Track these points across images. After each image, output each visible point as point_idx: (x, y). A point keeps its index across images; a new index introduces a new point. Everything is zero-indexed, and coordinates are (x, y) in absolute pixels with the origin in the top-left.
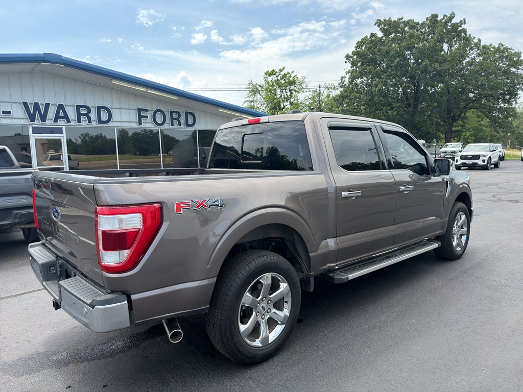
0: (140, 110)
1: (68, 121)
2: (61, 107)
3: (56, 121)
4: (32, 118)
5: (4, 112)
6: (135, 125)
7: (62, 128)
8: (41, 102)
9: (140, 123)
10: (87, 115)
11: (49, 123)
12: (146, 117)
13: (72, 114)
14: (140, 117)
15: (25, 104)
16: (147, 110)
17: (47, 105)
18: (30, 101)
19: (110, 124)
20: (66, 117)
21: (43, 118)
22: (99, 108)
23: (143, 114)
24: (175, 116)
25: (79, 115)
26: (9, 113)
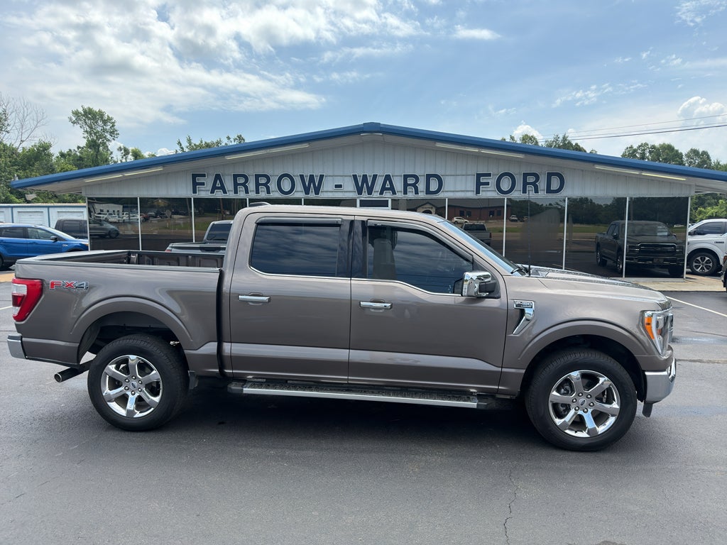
0: (479, 176)
1: (394, 193)
2: (388, 178)
3: (381, 193)
4: (360, 191)
5: (337, 186)
6: (471, 195)
7: (388, 201)
8: (370, 174)
9: (478, 192)
10: (414, 185)
11: (376, 196)
12: (488, 184)
13: (398, 185)
14: (479, 184)
15: (355, 177)
16: (489, 175)
17: (375, 177)
18: (360, 173)
19: (441, 195)
20: (392, 189)
21: (370, 191)
22: (429, 177)
23: (483, 180)
24: (531, 179)
25: (406, 185)
26: (340, 186)
